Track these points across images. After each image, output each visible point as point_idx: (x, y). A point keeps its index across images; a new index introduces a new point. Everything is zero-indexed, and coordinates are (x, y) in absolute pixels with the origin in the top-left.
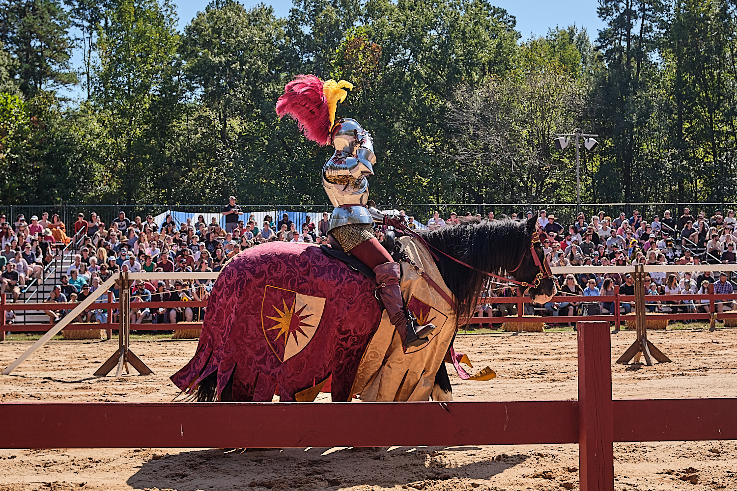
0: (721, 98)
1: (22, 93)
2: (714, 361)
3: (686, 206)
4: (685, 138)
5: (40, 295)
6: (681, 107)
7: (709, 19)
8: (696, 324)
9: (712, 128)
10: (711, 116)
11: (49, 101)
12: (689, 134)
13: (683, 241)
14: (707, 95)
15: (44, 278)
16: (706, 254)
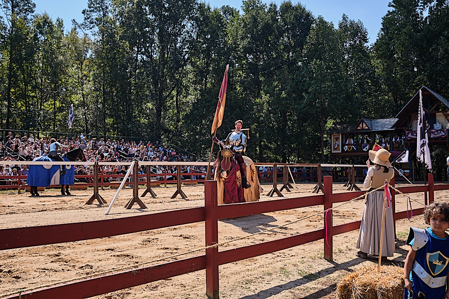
0: (31, 79)
2: (17, 209)
3: (10, 131)
4: (12, 96)
6: (10, 80)
7: (27, 39)
8: (11, 191)
9: (26, 93)
10: (26, 87)
12: (13, 95)
13: (6, 149)
14: (24, 76)
16: (18, 156)
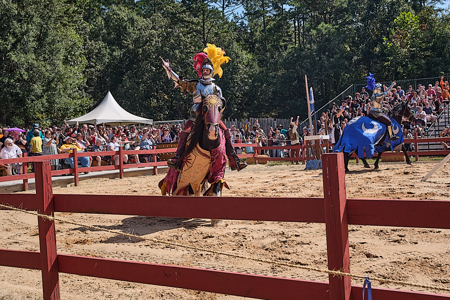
1: (413, 10)
5: (437, 133)
11: (430, 13)
15: (438, 122)
